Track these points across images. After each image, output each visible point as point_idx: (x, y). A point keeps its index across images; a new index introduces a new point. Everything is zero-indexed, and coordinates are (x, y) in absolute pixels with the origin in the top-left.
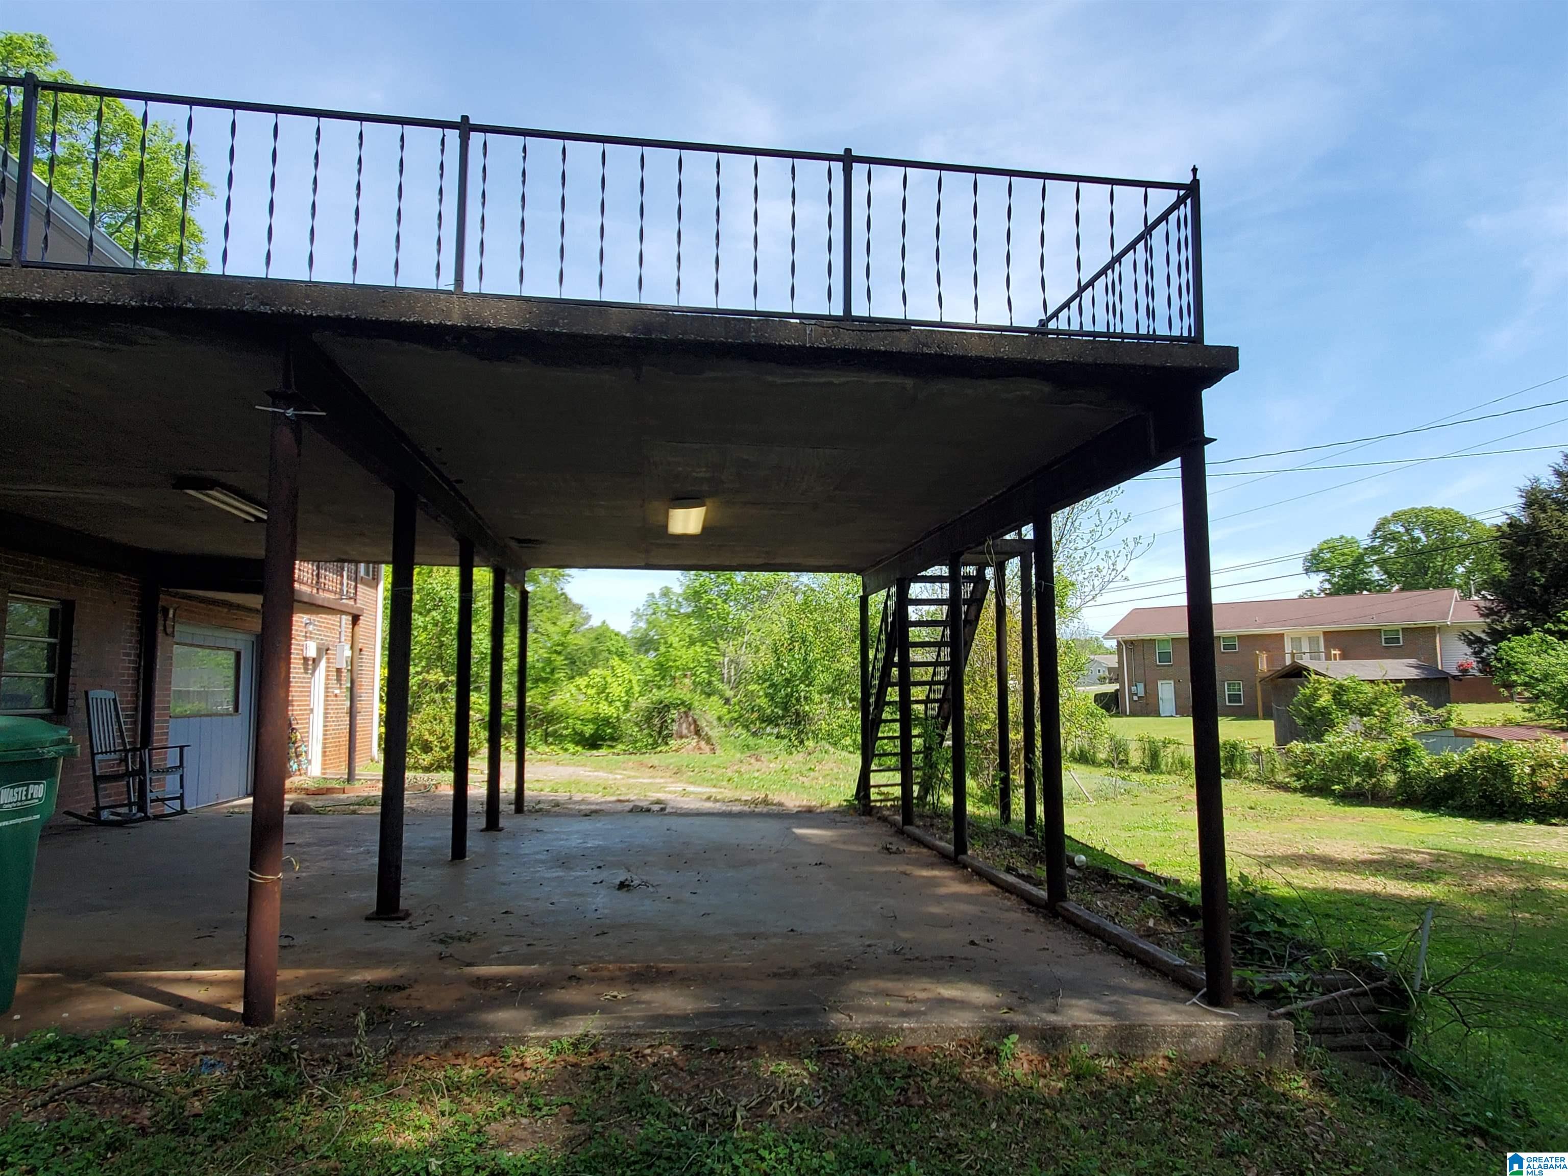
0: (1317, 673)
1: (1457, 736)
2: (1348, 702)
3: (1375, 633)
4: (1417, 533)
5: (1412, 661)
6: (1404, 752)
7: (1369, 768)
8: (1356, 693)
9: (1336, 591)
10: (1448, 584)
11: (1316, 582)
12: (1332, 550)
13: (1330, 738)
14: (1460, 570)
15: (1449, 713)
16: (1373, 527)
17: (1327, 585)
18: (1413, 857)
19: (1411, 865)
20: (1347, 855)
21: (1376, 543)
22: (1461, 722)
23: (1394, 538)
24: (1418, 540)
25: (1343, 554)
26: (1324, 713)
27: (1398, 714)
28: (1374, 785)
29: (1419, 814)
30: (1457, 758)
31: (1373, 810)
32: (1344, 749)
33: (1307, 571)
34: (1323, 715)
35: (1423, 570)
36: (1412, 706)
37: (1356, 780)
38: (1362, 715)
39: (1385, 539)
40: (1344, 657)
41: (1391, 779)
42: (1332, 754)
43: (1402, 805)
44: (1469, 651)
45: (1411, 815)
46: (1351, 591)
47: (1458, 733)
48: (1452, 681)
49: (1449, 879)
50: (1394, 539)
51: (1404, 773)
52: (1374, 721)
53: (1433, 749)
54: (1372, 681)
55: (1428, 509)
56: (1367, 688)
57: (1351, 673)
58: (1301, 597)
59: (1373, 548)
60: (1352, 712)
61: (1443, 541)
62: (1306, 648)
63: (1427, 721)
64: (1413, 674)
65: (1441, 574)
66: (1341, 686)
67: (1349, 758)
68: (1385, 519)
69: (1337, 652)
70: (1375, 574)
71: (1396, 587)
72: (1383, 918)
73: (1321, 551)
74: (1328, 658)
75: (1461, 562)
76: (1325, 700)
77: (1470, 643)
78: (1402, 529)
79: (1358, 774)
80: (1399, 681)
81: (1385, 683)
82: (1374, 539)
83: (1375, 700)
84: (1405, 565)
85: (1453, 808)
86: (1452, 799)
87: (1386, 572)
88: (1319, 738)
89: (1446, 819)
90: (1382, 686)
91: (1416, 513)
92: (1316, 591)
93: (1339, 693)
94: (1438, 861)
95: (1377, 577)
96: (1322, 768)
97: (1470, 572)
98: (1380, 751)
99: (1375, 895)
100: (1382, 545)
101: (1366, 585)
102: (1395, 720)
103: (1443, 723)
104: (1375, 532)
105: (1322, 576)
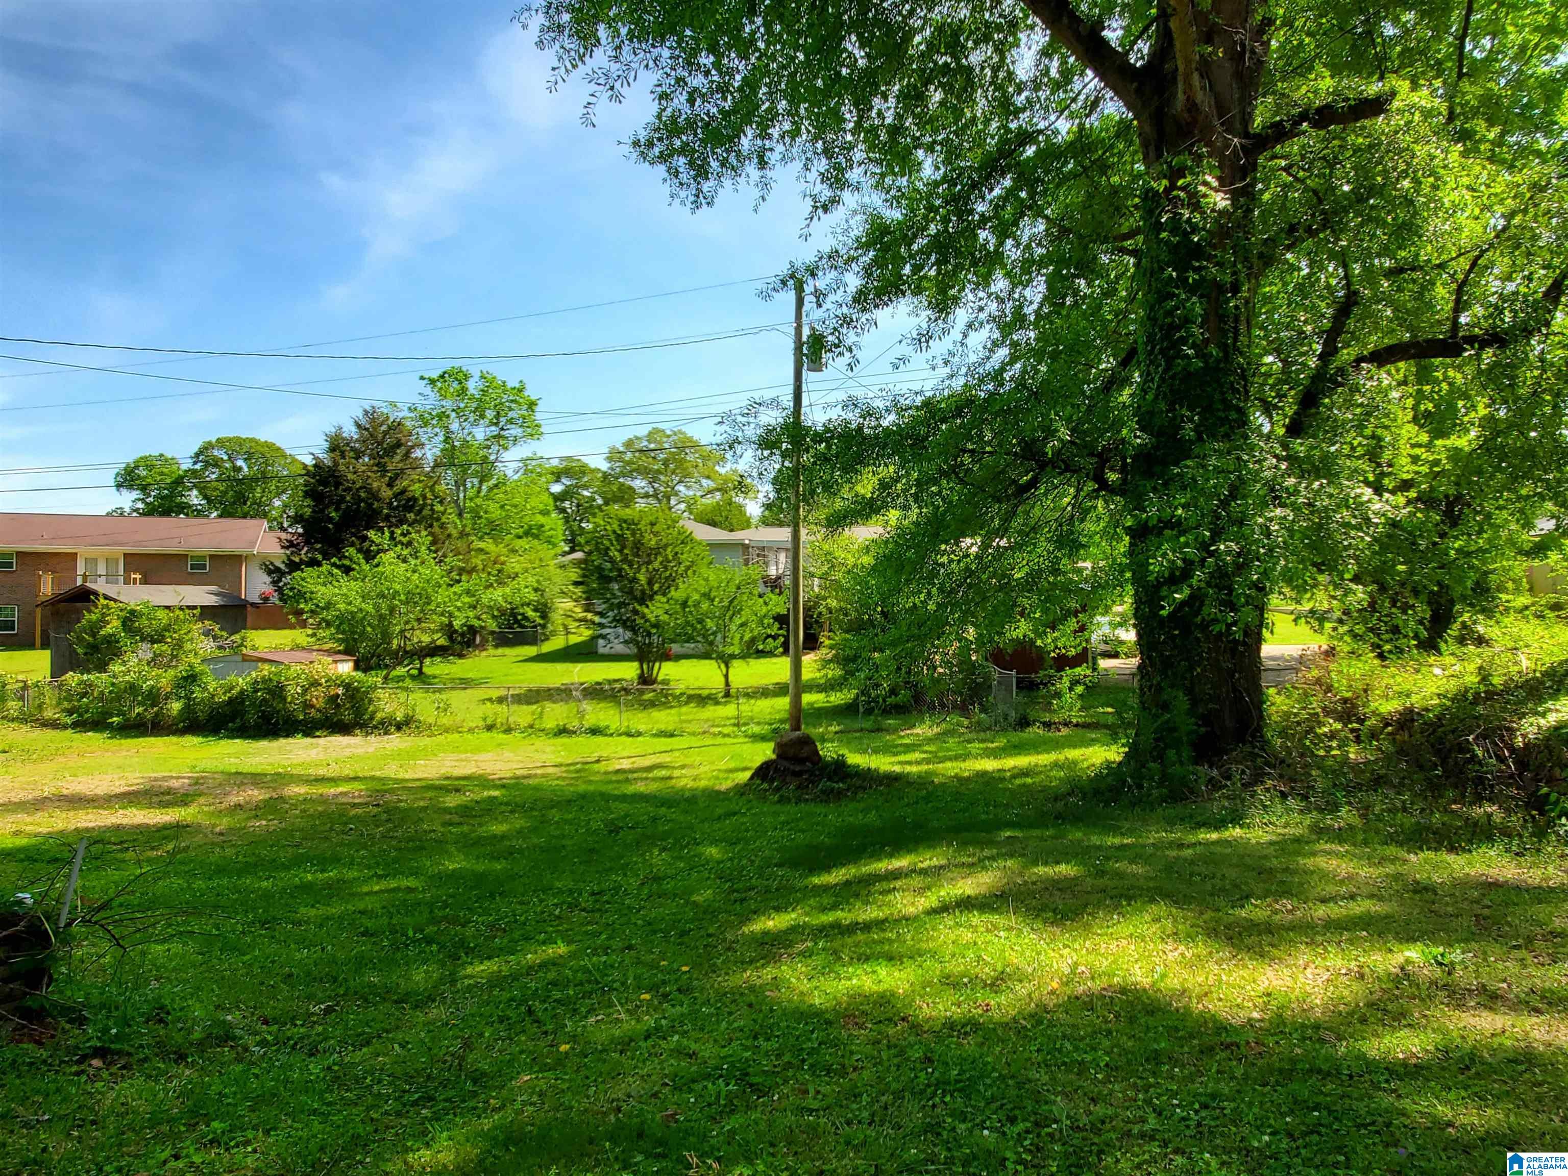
0: (106, 597)
1: (244, 660)
2: (140, 630)
3: (182, 558)
4: (240, 463)
5: (213, 588)
6: (192, 678)
7: (153, 697)
8: (149, 619)
9: (150, 511)
10: (265, 515)
11: (127, 500)
12: (150, 467)
13: (116, 667)
14: (277, 503)
15: (243, 639)
16: (196, 449)
17: (140, 505)
18: (175, 784)
19: (169, 792)
20: (100, 791)
21: (198, 467)
22: (254, 648)
23: (217, 463)
24: (240, 469)
25: (162, 474)
26: (111, 642)
27: (191, 640)
28: (157, 714)
29: (200, 739)
30: (242, 682)
31: (152, 740)
32: (127, 678)
33: (119, 486)
34: (109, 642)
35: (241, 499)
36: (207, 633)
37: (138, 710)
38: (153, 642)
39: (207, 464)
40: (145, 581)
41: (176, 706)
42: (113, 684)
43: (183, 732)
44: (268, 580)
45: (191, 740)
46: (166, 513)
47: (246, 659)
48: (249, 608)
49: (202, 800)
50: (216, 465)
51: (189, 699)
52: (165, 648)
53: (219, 675)
54: (168, 607)
55: (252, 440)
56: (161, 614)
57: (146, 598)
58: (108, 514)
59: (194, 472)
60: (143, 639)
61: (263, 473)
62: (102, 569)
63: (220, 648)
64: (212, 600)
65: (259, 505)
66: (132, 612)
67: (133, 688)
68: (210, 443)
69: (138, 576)
70: (194, 498)
71: (215, 514)
72: (121, 851)
73: (137, 467)
74: (126, 582)
75: (278, 495)
76: (113, 626)
77: (270, 572)
78: (225, 458)
79: (140, 704)
80: (195, 607)
81: (181, 609)
82: (195, 463)
83: (167, 628)
84: (225, 493)
85: (232, 730)
86: (233, 721)
87: (205, 497)
88: (102, 667)
89: (223, 742)
90: (178, 612)
91: (240, 441)
92: (127, 510)
93: (130, 620)
94: (196, 784)
95: (196, 502)
96: (101, 700)
97: (285, 506)
98: (165, 679)
99: (118, 828)
100: (205, 468)
101: (183, 509)
102: (188, 646)
103: (236, 648)
104: (197, 455)
105: (136, 494)
